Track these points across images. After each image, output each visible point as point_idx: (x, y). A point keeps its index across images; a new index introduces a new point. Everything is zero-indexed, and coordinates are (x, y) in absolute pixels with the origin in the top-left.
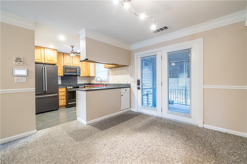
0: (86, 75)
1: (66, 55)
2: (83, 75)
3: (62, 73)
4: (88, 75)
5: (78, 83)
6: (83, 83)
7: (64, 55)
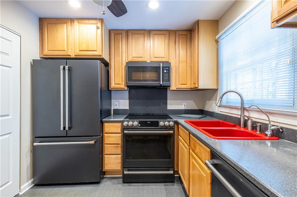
0: (188, 86)
1: (132, 34)
2: (178, 87)
3: (123, 83)
4: (193, 86)
5: (170, 107)
6: (182, 107)
7: (130, 35)
